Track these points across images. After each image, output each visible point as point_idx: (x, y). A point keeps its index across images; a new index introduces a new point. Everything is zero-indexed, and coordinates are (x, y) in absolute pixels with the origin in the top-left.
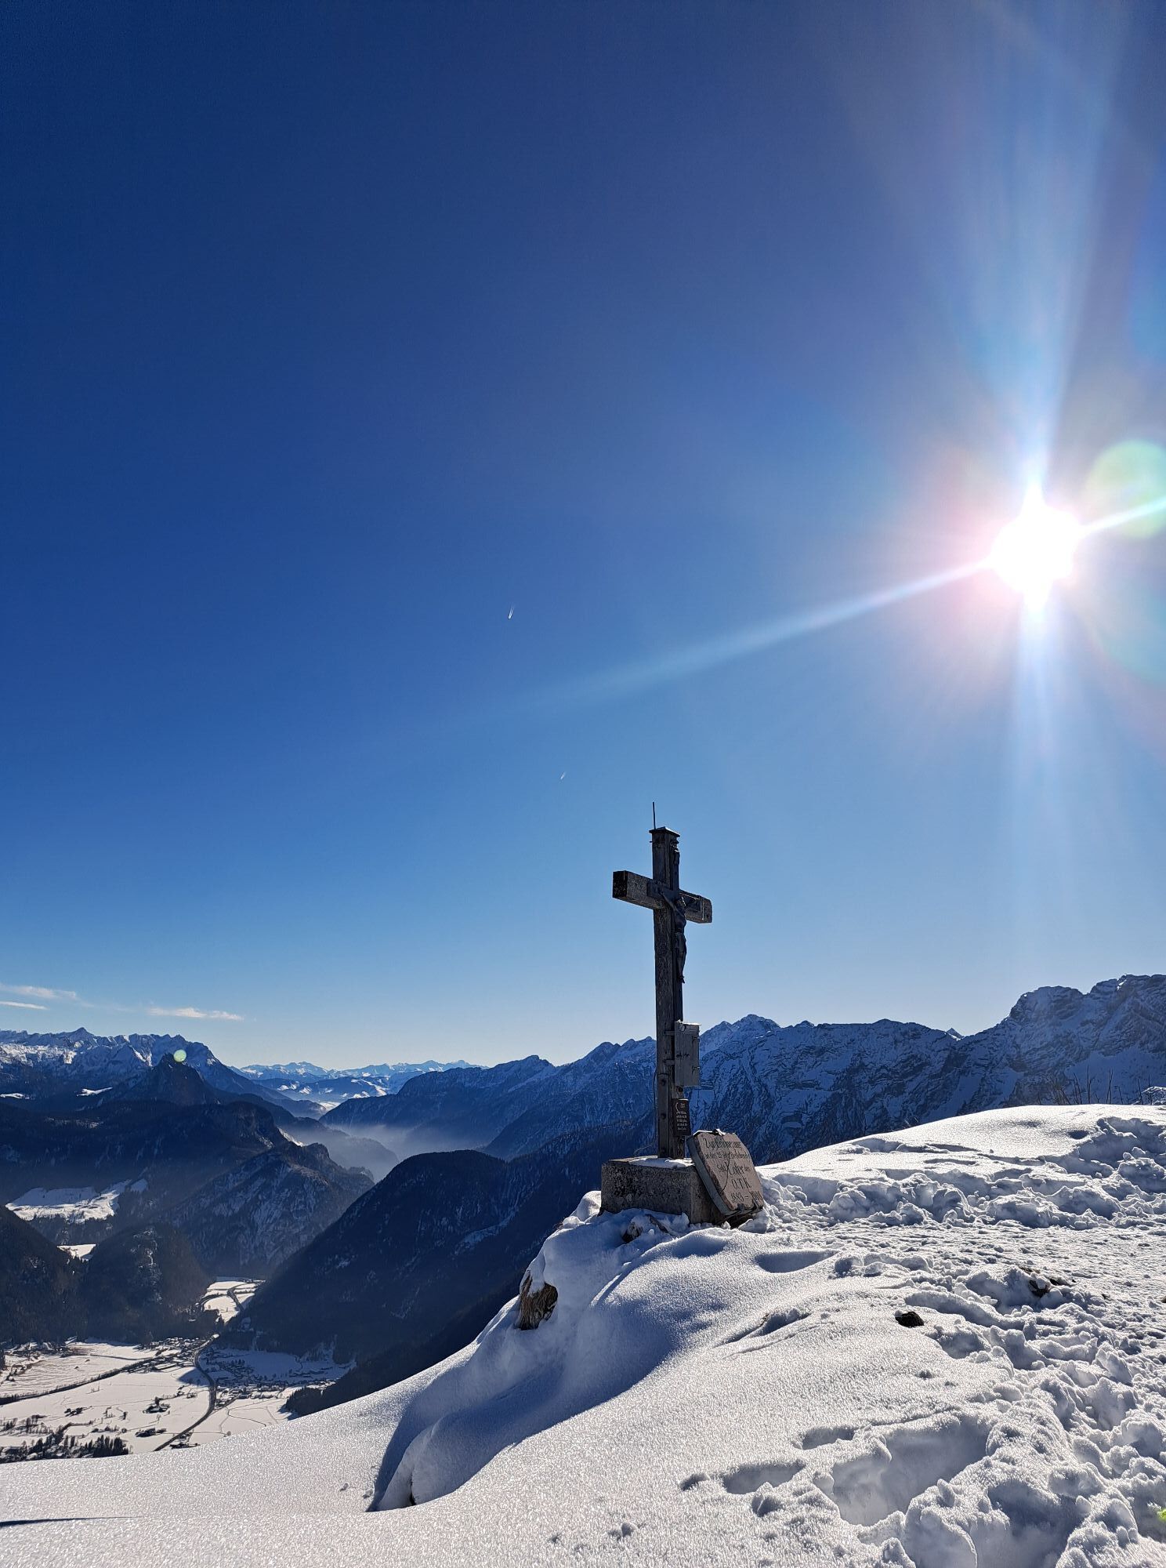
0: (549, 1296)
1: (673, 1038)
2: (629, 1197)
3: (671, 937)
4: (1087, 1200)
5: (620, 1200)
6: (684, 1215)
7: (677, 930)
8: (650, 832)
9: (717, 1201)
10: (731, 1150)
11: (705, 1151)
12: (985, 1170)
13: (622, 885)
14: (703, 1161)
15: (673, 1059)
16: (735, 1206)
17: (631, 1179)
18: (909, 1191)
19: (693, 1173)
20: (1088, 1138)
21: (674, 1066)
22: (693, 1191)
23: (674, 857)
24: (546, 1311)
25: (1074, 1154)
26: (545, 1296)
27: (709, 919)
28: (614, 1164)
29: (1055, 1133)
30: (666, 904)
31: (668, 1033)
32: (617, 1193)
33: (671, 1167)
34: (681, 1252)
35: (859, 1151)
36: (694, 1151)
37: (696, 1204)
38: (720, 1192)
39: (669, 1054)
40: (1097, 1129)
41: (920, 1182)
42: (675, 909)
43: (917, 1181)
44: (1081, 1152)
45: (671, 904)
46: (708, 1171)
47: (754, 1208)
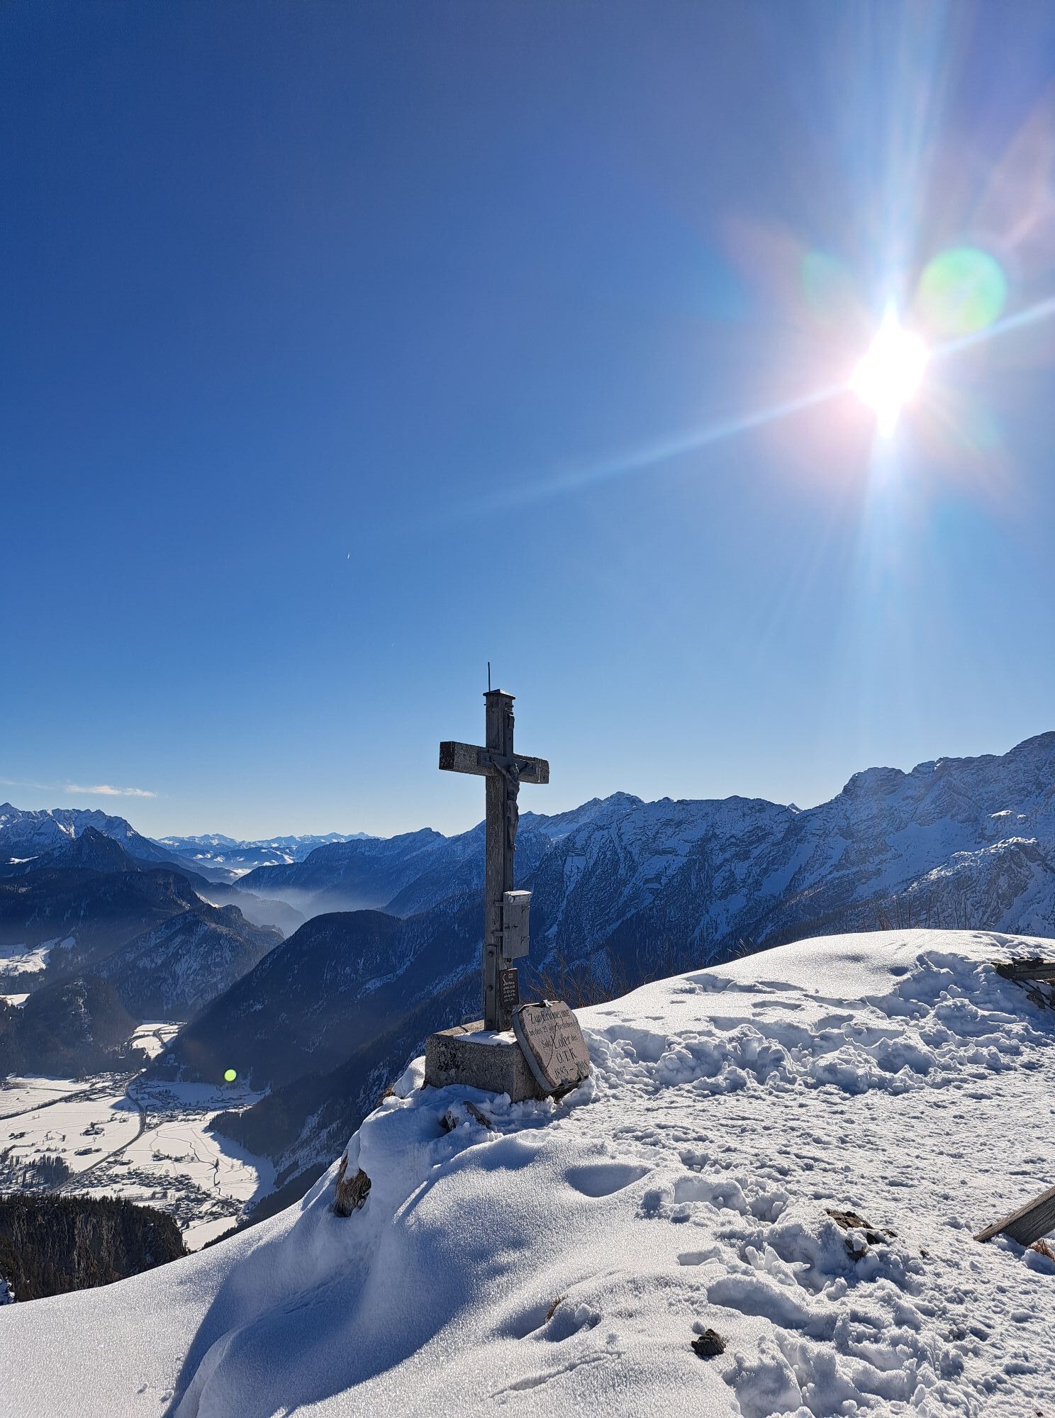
0: (360, 1186)
1: (502, 908)
2: (453, 1072)
3: (503, 805)
4: (906, 1053)
5: (443, 1075)
6: (506, 1095)
7: (509, 798)
8: (485, 694)
9: (540, 1079)
10: (559, 1021)
11: (529, 1027)
12: (809, 1017)
13: (450, 756)
14: (527, 1039)
15: (501, 930)
16: (558, 1082)
17: (455, 1055)
18: (735, 1048)
19: (516, 1052)
20: (905, 977)
21: (502, 937)
22: (516, 1070)
23: (508, 722)
24: (361, 1197)
25: (894, 994)
26: (359, 1183)
27: (545, 780)
28: (439, 1037)
29: (877, 970)
30: (497, 770)
31: (497, 904)
32: (440, 1068)
33: (495, 1044)
34: (491, 1162)
35: (691, 991)
36: (519, 1029)
37: (518, 1082)
38: (543, 1070)
39: (498, 925)
40: (916, 965)
41: (746, 1035)
42: (508, 776)
43: (743, 1033)
44: (901, 991)
45: (504, 772)
46: (532, 1049)
47: (580, 1080)
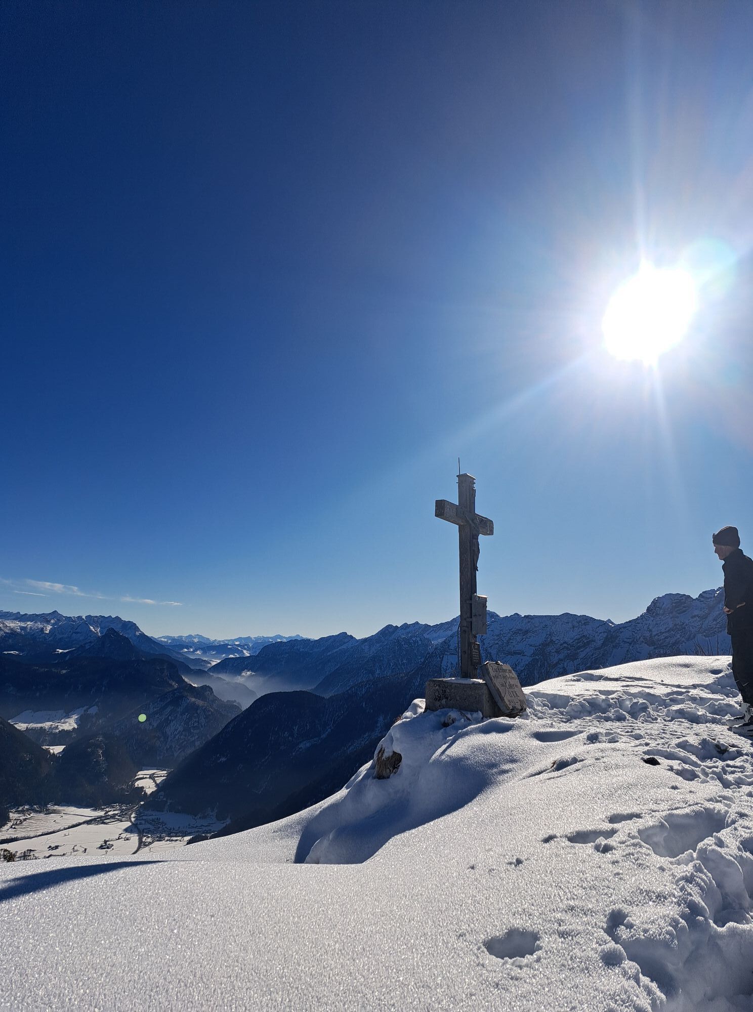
0: (396, 759)
1: (471, 604)
2: (444, 701)
3: (470, 543)
5: (437, 704)
6: (479, 712)
7: (473, 538)
8: (457, 476)
9: (500, 704)
10: (507, 674)
11: (492, 673)
13: (442, 509)
14: (491, 680)
15: (471, 618)
16: (511, 708)
17: (445, 691)
19: (485, 687)
21: (471, 622)
22: (485, 698)
23: (473, 493)
24: (394, 768)
26: (394, 759)
27: (491, 533)
28: (434, 681)
30: (467, 521)
31: (468, 602)
32: (435, 699)
33: (471, 683)
36: (484, 674)
37: (486, 706)
38: (502, 699)
39: (468, 615)
42: (473, 525)
45: (470, 522)
46: (495, 686)
47: (522, 709)
